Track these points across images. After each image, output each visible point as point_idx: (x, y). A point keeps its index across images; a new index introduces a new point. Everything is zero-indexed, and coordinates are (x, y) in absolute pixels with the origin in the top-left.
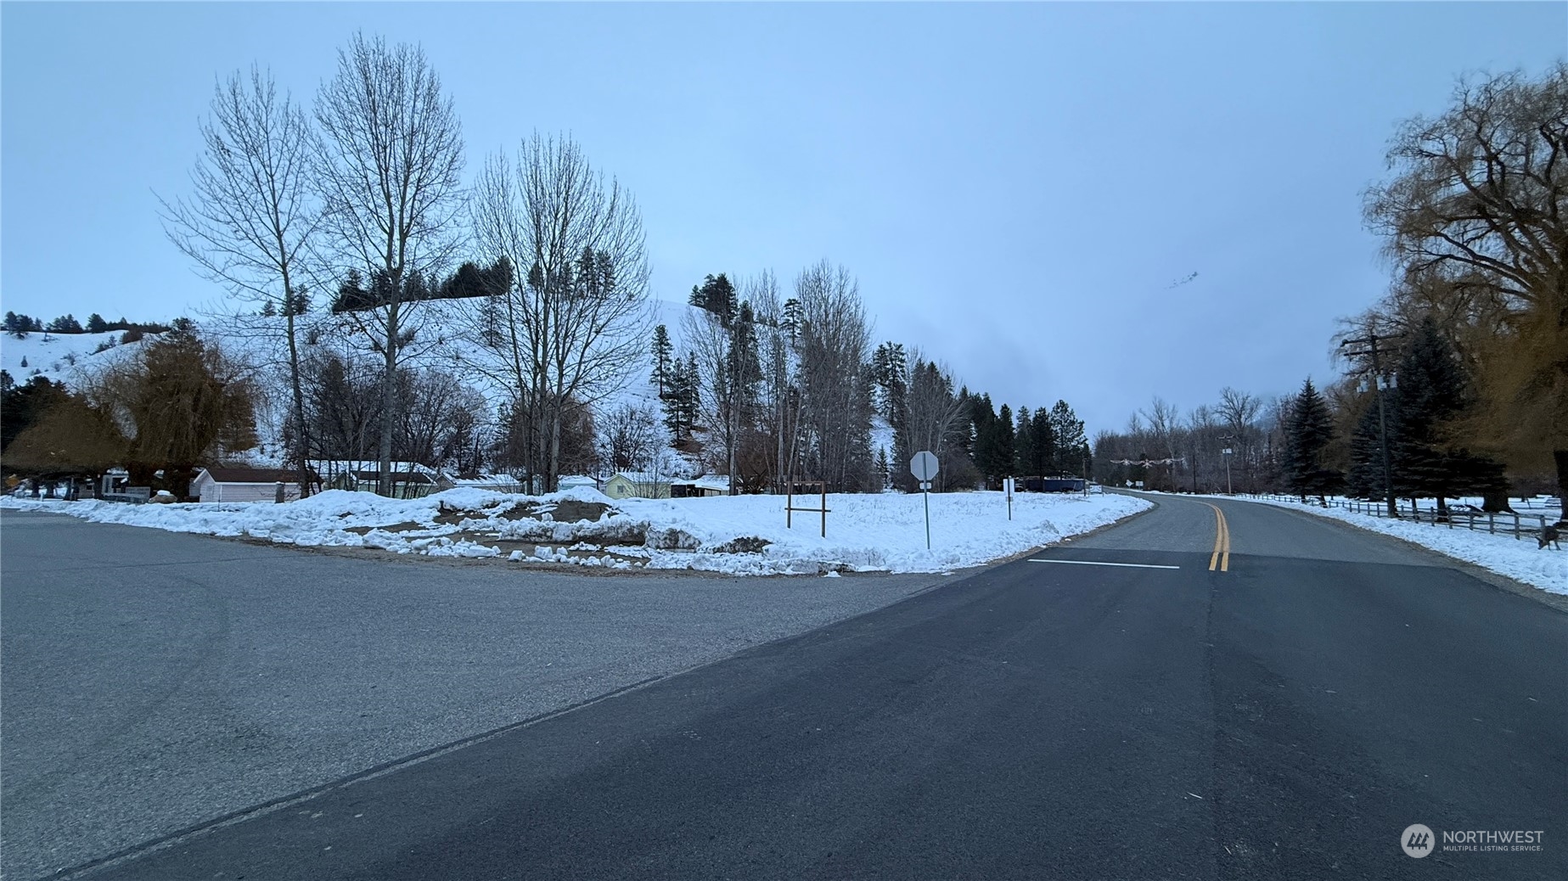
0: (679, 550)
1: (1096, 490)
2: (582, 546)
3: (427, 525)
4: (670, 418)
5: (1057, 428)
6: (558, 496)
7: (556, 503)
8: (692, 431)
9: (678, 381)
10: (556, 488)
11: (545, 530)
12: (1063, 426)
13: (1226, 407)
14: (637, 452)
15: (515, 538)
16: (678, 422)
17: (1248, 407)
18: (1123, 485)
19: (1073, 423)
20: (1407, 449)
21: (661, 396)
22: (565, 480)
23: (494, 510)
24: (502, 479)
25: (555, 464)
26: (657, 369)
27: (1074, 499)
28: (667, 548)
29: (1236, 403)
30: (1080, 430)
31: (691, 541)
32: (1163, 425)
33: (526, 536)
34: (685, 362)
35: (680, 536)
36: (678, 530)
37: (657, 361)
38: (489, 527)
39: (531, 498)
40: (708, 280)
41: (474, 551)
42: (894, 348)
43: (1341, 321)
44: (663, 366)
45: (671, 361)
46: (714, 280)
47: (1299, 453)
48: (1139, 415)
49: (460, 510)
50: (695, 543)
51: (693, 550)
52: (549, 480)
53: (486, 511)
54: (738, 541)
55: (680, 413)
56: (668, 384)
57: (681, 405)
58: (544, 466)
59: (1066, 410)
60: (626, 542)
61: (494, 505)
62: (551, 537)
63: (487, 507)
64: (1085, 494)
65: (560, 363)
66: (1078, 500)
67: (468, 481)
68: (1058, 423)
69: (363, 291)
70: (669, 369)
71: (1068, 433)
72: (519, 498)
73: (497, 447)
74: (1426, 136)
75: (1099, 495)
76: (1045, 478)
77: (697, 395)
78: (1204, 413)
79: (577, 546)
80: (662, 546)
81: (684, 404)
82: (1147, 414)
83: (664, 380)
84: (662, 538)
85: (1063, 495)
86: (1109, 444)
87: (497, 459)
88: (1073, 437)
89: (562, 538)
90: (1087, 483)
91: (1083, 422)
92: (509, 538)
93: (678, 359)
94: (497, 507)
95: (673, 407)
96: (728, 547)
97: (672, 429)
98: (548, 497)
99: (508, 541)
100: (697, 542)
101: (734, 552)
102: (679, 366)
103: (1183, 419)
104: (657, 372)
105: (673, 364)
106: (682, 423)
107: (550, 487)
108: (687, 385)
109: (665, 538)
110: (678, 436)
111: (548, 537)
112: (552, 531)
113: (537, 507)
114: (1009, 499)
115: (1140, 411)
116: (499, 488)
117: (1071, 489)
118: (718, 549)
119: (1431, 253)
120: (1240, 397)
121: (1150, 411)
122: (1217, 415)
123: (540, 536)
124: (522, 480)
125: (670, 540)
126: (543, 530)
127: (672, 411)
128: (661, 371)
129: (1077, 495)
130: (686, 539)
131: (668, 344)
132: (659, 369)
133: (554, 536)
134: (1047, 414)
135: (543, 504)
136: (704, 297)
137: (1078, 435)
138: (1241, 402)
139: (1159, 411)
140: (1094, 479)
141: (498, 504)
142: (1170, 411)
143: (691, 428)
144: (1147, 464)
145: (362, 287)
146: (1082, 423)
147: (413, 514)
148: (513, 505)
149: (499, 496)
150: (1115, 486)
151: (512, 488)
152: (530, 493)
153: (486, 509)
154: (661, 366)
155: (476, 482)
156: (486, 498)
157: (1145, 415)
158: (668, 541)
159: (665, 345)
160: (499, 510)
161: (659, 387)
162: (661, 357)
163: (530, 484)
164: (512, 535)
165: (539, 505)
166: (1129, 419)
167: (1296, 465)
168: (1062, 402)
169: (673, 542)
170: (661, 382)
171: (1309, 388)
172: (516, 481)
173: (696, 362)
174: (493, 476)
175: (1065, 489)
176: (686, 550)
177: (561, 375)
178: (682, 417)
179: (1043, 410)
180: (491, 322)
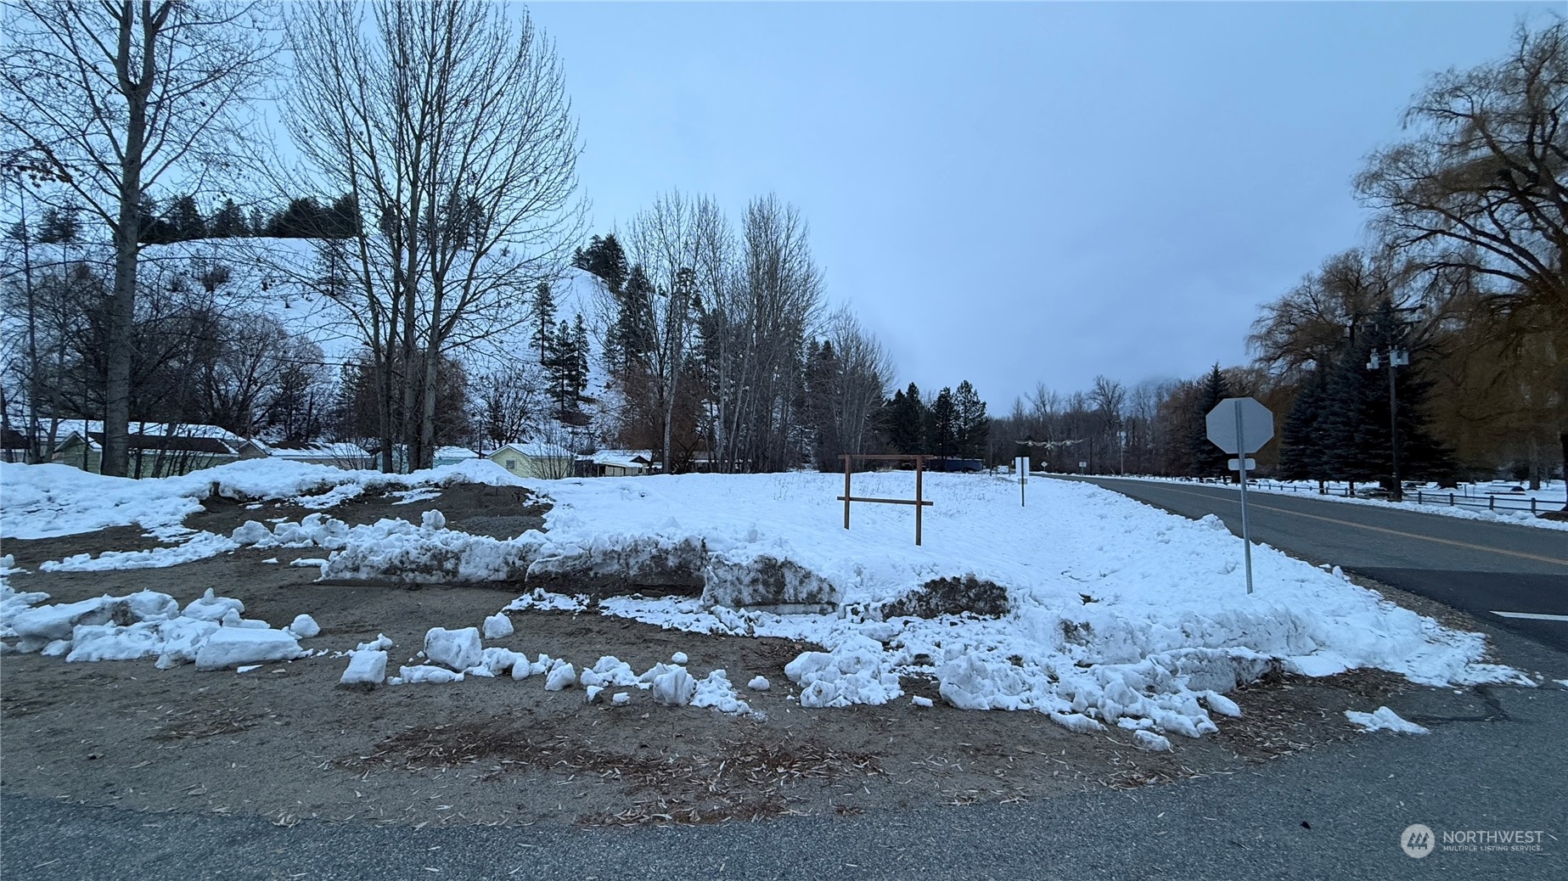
0: (787, 608)
2: (541, 598)
3: (163, 535)
4: (554, 387)
5: (960, 408)
6: (439, 474)
7: (437, 485)
8: (578, 402)
9: (563, 346)
10: (431, 462)
11: (440, 557)
12: (966, 407)
13: (1098, 393)
14: (523, 421)
15: (363, 576)
16: (563, 391)
19: (976, 403)
20: (1368, 432)
21: (543, 363)
22: (442, 453)
23: (323, 498)
24: (341, 449)
25: (428, 428)
26: (539, 332)
28: (758, 605)
29: (1106, 390)
30: (983, 410)
31: (814, 586)
32: (1046, 409)
33: (391, 570)
34: (571, 324)
35: (789, 576)
36: (781, 559)
37: (538, 323)
38: (302, 539)
39: (391, 477)
40: (593, 241)
41: (226, 647)
43: (1264, 307)
44: (545, 329)
45: (554, 324)
46: (600, 242)
48: (1024, 400)
49: (254, 499)
50: (821, 589)
51: (818, 608)
52: (419, 449)
53: (309, 502)
54: (933, 585)
55: (566, 382)
56: (551, 348)
57: (566, 373)
58: (411, 429)
59: (970, 391)
60: (652, 587)
61: (323, 489)
62: (455, 572)
63: (310, 493)
65: (438, 278)
67: (291, 452)
68: (962, 404)
69: (160, 221)
70: (552, 333)
71: (971, 412)
72: (370, 477)
73: (340, 413)
74: (1456, 91)
76: (948, 458)
77: (585, 362)
78: (1077, 397)
79: (527, 599)
80: (747, 599)
81: (570, 371)
82: (1030, 397)
83: (546, 344)
84: (747, 580)
87: (338, 428)
88: (975, 418)
89: (483, 573)
91: (986, 403)
92: (348, 575)
93: (564, 321)
94: (329, 494)
95: (557, 375)
96: (914, 603)
97: (555, 399)
98: (420, 476)
99: (345, 583)
100: (826, 588)
101: (929, 614)
102: (565, 328)
103: (1061, 405)
104: (538, 336)
105: (558, 326)
106: (568, 392)
107: (420, 461)
108: (573, 351)
109: (754, 581)
110: (563, 406)
111: (447, 572)
112: (458, 559)
113: (404, 493)
114: (1023, 481)
115: (1026, 395)
116: (339, 462)
118: (893, 606)
119: (1420, 228)
120: (1109, 385)
121: (1034, 395)
122: (1091, 401)
123: (427, 569)
124: (373, 452)
125: (766, 584)
126: (434, 557)
127: (556, 378)
128: (543, 335)
130: (801, 582)
131: (551, 305)
132: (541, 331)
133: (462, 569)
134: (951, 394)
135: (414, 487)
136: (588, 261)
137: (981, 415)
138: (1111, 390)
139: (1042, 396)
141: (331, 488)
142: (1051, 395)
143: (578, 399)
144: (1048, 445)
145: (158, 215)
146: (984, 404)
147: (142, 508)
148: (359, 490)
149: (332, 474)
151: (359, 463)
152: (388, 469)
153: (308, 498)
154: (542, 329)
155: (304, 453)
156: (308, 478)
157: (1028, 398)
158: (761, 588)
159: (548, 306)
160: (332, 499)
161: (540, 352)
162: (543, 319)
163: (388, 456)
164: (356, 569)
165: (406, 488)
166: (1014, 403)
168: (966, 383)
169: (772, 589)
170: (543, 346)
171: (1216, 372)
172: (364, 452)
173: (583, 326)
174: (331, 445)
175: (966, 469)
176: (801, 608)
177: (439, 296)
178: (567, 385)
179: (947, 390)
180: (332, 267)
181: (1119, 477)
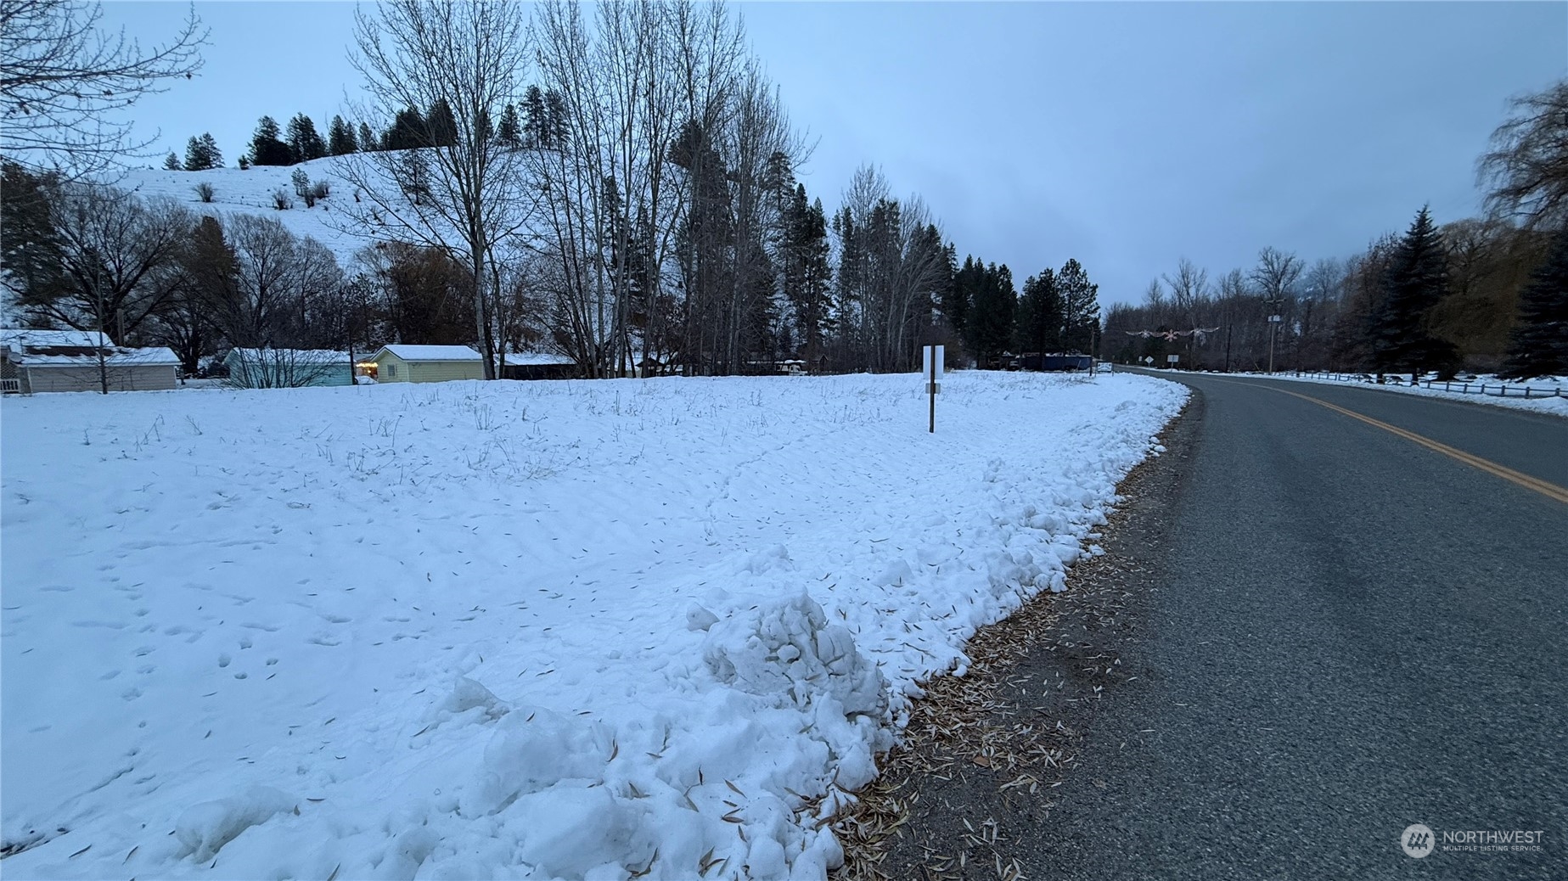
1: (1104, 369)
5: (1065, 295)
12: (1072, 292)
13: (1262, 271)
17: (1290, 269)
18: (1134, 362)
19: (1084, 287)
27: (1076, 380)
29: (1276, 266)
30: (1092, 296)
32: (1188, 294)
42: (888, 207)
47: (1395, 315)
48: (1161, 282)
55: (632, 281)
59: (1077, 272)
64: (1091, 372)
66: (1081, 382)
68: (1067, 288)
69: (281, 143)
71: (1077, 300)
75: (1106, 374)
76: (1048, 355)
78: (1236, 276)
82: (1171, 279)
83: (616, 243)
85: (1065, 375)
86: (1122, 318)
88: (1083, 305)
90: (1094, 360)
91: (1097, 286)
103: (1211, 288)
104: (609, 234)
106: (636, 293)
108: (643, 248)
114: (933, 388)
115: (1164, 276)
117: (1075, 367)
120: (1282, 260)
121: (1175, 276)
122: (1252, 281)
128: (614, 233)
129: (1080, 375)
132: (612, 229)
134: (1053, 277)
136: (681, 152)
137: (1089, 302)
138: (1282, 266)
139: (1184, 276)
140: (1101, 356)
142: (1198, 275)
144: (1171, 336)
145: (281, 138)
146: (1095, 288)
150: (1125, 364)
154: (612, 227)
157: (1168, 281)
161: (611, 252)
162: (614, 216)
166: (1148, 286)
167: (1386, 332)
168: (1073, 262)
171: (1423, 221)
175: (1068, 367)
178: (634, 285)
179: (1049, 272)
180: (415, 175)
181: (1265, 376)
